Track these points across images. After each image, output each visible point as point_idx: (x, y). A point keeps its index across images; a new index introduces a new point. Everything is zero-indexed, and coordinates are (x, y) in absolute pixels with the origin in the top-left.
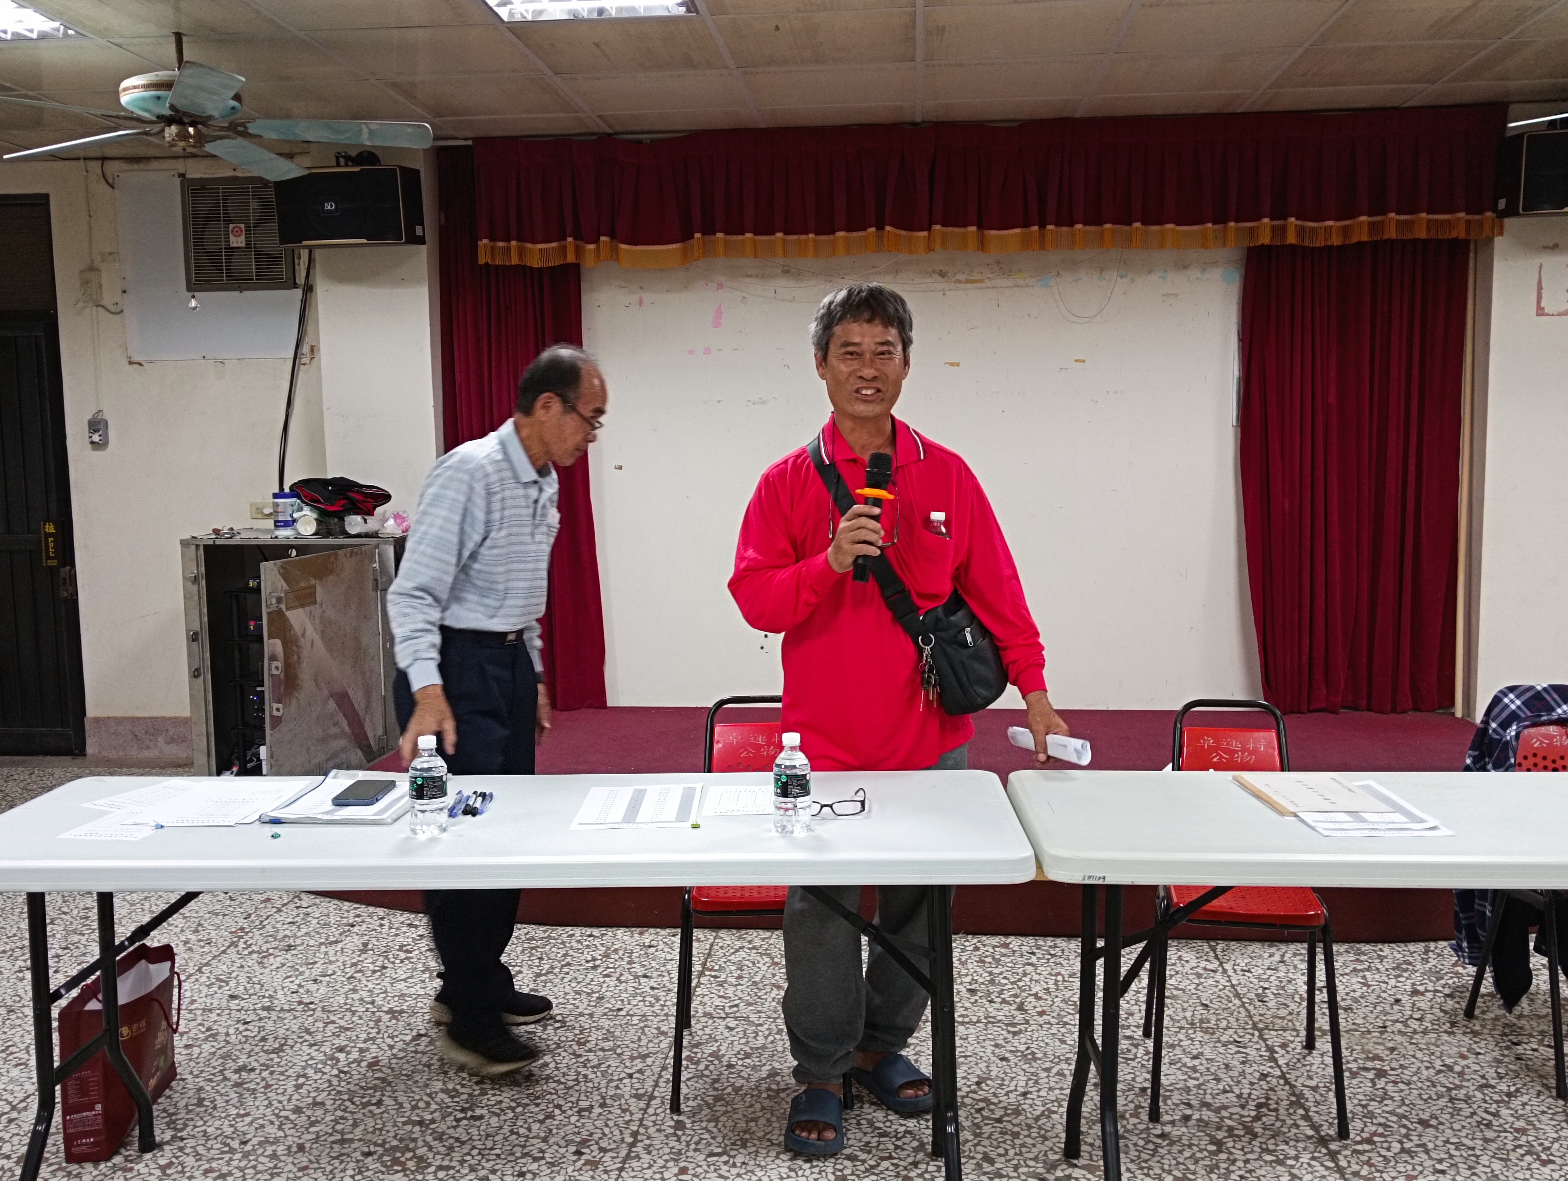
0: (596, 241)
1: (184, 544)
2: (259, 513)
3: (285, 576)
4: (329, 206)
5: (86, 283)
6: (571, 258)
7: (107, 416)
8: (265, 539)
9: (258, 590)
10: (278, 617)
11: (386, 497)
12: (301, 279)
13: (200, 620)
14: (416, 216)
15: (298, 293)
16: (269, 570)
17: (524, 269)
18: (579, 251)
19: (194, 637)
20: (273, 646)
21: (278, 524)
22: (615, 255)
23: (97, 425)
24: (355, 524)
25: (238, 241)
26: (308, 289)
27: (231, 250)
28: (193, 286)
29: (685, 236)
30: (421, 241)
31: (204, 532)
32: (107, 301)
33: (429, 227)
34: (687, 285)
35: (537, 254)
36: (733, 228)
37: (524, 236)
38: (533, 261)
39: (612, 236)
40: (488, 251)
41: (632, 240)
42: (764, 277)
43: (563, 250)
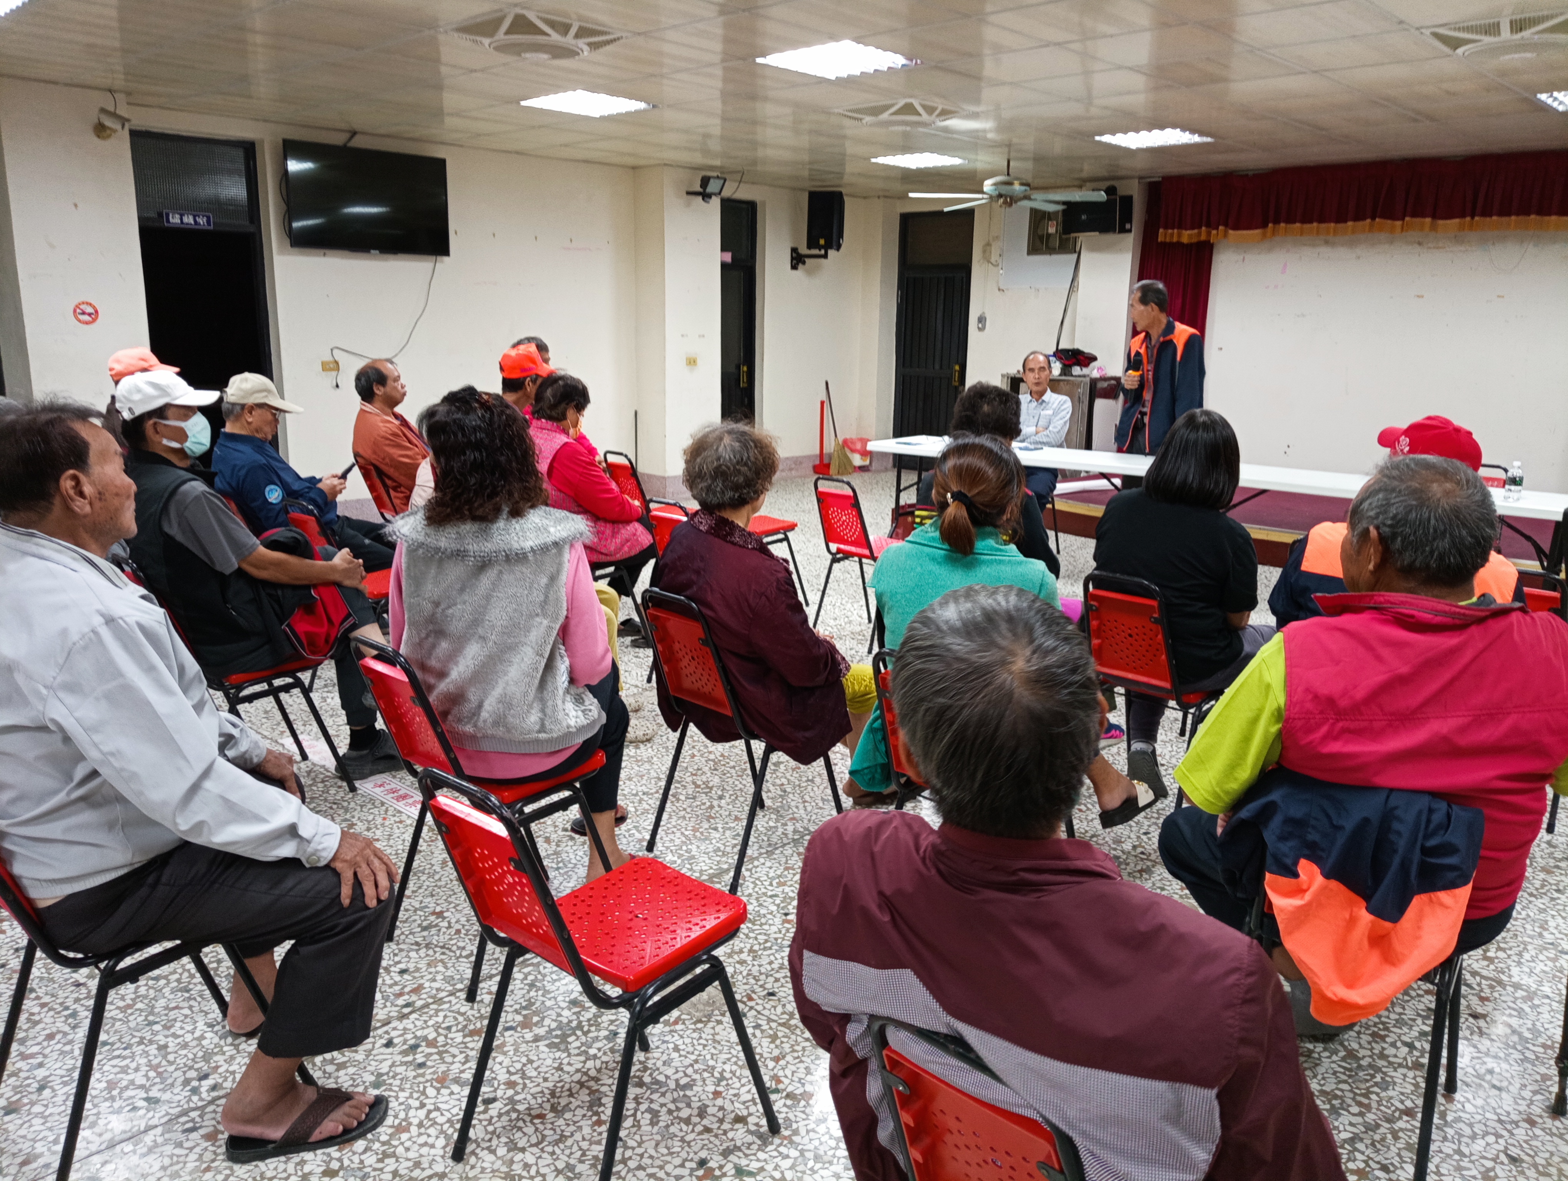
0: (1217, 229)
4: (1084, 217)
5: (986, 252)
6: (1203, 237)
7: (987, 315)
11: (1095, 359)
12: (1078, 249)
14: (1127, 217)
15: (1075, 256)
17: (1179, 244)
18: (1209, 234)
22: (1227, 235)
23: (982, 320)
24: (1076, 370)
25: (1052, 230)
26: (1079, 254)
27: (1049, 234)
28: (1030, 253)
29: (1264, 226)
30: (1130, 231)
32: (993, 260)
33: (1136, 224)
34: (1270, 250)
35: (1187, 236)
36: (1290, 220)
37: (1181, 226)
38: (1185, 240)
39: (1226, 225)
40: (1163, 235)
41: (1236, 228)
42: (1314, 245)
43: (1200, 234)
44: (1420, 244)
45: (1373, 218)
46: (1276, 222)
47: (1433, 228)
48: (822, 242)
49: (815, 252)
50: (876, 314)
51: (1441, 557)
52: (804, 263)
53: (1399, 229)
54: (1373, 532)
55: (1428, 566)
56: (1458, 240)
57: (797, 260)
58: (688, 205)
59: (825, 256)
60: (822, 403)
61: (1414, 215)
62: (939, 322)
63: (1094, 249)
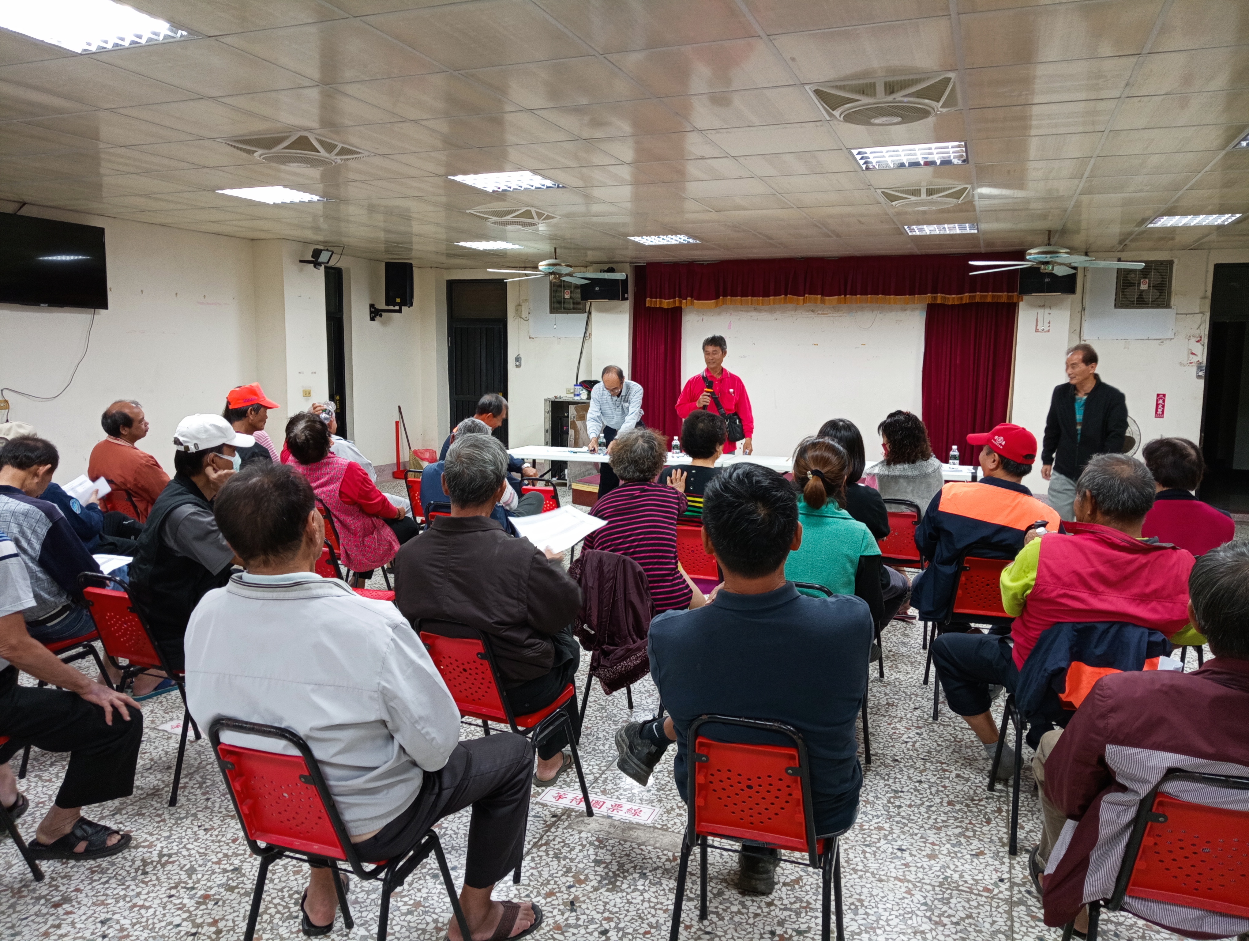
0: (686, 299)
1: (546, 400)
2: (569, 391)
3: (576, 410)
4: (597, 289)
5: (517, 310)
6: (677, 305)
7: (522, 356)
8: (571, 400)
9: (568, 417)
10: (573, 423)
12: (587, 310)
13: (549, 425)
14: (625, 291)
15: (586, 315)
16: (572, 408)
17: (661, 309)
18: (681, 302)
19: (547, 431)
20: (571, 432)
21: (575, 395)
22: (692, 304)
23: (518, 359)
25: (567, 296)
26: (590, 313)
27: (564, 299)
28: (552, 312)
29: (717, 298)
30: (627, 299)
31: (552, 396)
32: (524, 316)
33: (630, 294)
34: (719, 314)
35: (666, 303)
36: (734, 295)
37: (662, 296)
38: (665, 306)
39: (692, 297)
40: (650, 302)
41: (699, 299)
42: (747, 311)
43: (675, 302)
44: (813, 311)
45: (786, 295)
46: (725, 295)
47: (823, 302)
48: (398, 300)
49: (392, 308)
50: (434, 354)
51: (1124, 504)
52: (381, 316)
53: (802, 302)
54: (1088, 493)
55: (1117, 509)
56: (836, 309)
57: (375, 313)
58: (301, 270)
59: (400, 311)
60: (397, 423)
61: (810, 293)
62: (483, 360)
63: (601, 310)
